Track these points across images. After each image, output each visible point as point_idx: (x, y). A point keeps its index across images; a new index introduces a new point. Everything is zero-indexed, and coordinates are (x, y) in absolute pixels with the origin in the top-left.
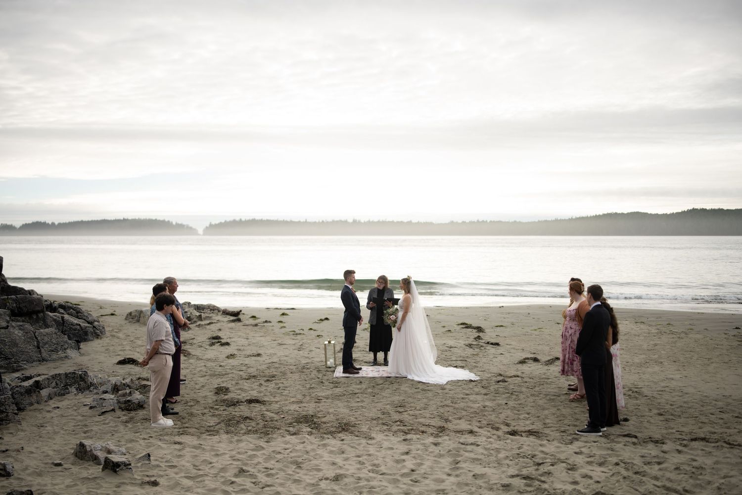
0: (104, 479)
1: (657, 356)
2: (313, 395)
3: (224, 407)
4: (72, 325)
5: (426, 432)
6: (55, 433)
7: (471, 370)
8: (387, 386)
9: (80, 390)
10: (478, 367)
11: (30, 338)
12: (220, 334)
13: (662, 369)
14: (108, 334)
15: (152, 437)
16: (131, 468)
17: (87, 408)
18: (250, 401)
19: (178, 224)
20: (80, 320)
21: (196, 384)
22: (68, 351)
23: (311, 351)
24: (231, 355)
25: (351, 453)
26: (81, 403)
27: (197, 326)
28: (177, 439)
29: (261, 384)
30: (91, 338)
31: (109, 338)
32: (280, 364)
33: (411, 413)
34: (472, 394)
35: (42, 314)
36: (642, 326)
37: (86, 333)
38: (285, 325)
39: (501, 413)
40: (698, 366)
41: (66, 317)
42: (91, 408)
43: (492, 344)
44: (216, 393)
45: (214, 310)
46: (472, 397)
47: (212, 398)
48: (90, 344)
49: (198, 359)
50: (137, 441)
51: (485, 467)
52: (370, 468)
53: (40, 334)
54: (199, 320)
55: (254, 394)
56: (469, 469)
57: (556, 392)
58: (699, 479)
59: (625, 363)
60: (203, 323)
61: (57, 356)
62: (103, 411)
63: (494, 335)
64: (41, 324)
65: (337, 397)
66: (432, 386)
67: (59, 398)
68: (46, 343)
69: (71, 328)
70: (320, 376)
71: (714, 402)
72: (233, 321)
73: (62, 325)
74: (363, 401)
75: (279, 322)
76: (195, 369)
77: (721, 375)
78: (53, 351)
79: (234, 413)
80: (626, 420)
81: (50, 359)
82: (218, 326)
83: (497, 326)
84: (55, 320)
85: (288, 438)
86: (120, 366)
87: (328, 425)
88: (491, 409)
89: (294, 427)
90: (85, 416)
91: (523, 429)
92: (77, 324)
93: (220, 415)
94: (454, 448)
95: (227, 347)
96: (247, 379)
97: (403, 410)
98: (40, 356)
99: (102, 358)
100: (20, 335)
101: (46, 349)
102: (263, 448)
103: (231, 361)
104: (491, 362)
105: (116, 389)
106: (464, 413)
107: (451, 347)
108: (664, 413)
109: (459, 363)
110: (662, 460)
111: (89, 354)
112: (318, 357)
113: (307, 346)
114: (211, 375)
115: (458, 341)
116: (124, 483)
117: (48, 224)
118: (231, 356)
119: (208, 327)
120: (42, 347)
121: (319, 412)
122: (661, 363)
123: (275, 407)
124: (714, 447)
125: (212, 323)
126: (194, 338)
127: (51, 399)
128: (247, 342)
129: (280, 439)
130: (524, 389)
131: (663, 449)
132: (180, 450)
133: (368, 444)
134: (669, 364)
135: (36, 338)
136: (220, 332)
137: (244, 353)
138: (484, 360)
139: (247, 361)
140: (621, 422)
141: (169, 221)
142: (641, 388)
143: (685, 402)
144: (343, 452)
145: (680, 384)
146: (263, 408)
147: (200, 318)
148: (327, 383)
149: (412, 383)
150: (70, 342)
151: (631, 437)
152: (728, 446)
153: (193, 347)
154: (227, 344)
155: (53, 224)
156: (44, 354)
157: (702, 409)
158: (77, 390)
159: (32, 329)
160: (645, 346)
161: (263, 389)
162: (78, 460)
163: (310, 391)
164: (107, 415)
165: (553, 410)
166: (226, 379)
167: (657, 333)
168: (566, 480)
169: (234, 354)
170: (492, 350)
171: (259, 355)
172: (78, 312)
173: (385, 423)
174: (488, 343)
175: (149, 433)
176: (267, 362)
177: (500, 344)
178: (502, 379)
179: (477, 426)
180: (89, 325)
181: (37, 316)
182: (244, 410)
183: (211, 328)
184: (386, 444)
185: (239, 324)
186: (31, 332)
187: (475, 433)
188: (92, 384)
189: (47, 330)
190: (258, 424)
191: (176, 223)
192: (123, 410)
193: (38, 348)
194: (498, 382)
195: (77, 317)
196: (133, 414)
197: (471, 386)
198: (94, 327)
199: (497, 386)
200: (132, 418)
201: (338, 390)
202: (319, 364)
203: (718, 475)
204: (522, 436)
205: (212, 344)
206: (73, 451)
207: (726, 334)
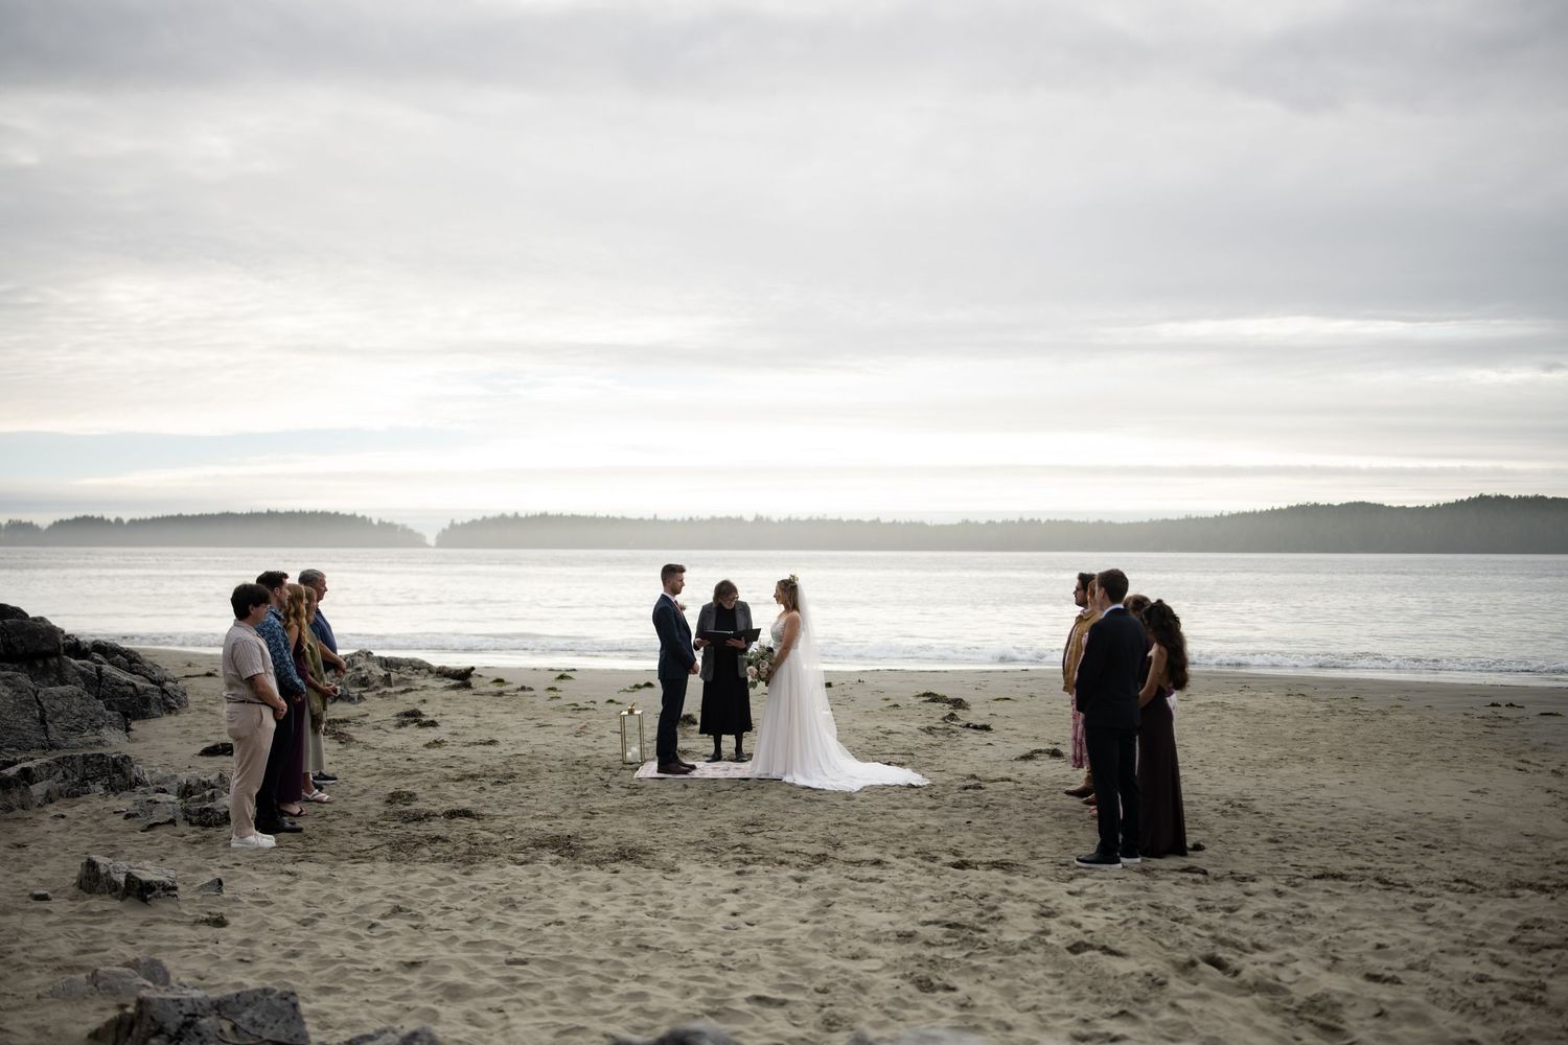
0: (121, 912)
1: (1307, 749)
2: (583, 807)
3: (398, 823)
4: (117, 684)
5: (787, 863)
6: (49, 856)
7: (916, 769)
8: (737, 794)
9: (112, 789)
10: (933, 765)
11: (26, 702)
12: (423, 709)
13: (1308, 771)
14: (192, 706)
15: (239, 865)
16: (176, 895)
17: (121, 817)
18: (452, 814)
19: (384, 523)
20: (135, 676)
21: (353, 787)
22: (103, 730)
23: (601, 737)
24: (436, 742)
25: (624, 889)
26: (109, 808)
27: (378, 694)
28: (290, 867)
29: (483, 789)
30: (157, 713)
31: (192, 714)
32: (530, 757)
33: (769, 834)
34: (905, 807)
35: (55, 660)
36: (1299, 701)
37: (146, 702)
38: (559, 694)
39: (952, 837)
40: (1386, 766)
41: (107, 668)
42: (128, 817)
43: (975, 727)
44: (389, 801)
45: (420, 669)
46: (901, 813)
47: (376, 808)
48: (152, 723)
49: (367, 747)
50: (209, 870)
51: (880, 912)
52: (652, 909)
53: (49, 696)
54: (385, 684)
55: (465, 804)
56: (846, 913)
57: (1075, 806)
58: (1294, 931)
59: (1237, 760)
60: (392, 690)
61: (81, 740)
62: (152, 822)
63: (986, 714)
64: (52, 680)
65: (631, 810)
66: (827, 794)
67: (68, 801)
68: (59, 714)
69: (114, 691)
70: (607, 776)
71: (1391, 823)
72: (454, 687)
73: (96, 684)
74: (680, 817)
75: (549, 689)
76: (356, 764)
77: (1427, 780)
78: (72, 729)
79: (414, 832)
80: (1198, 847)
81: (65, 745)
82: (422, 695)
83: (997, 700)
84: (82, 674)
85: (510, 868)
86: (206, 758)
87: (597, 851)
88: (936, 830)
89: (526, 853)
90: (114, 831)
91: (984, 860)
92: (128, 684)
93: (386, 835)
94: (831, 886)
95: (431, 729)
96: (458, 780)
97: (755, 830)
98: (45, 738)
99: (172, 745)
100: (6, 695)
101: (58, 725)
102: (454, 882)
103: (435, 753)
104: (963, 757)
105: (186, 791)
106: (877, 836)
107: (890, 733)
108: (1280, 839)
109: (898, 758)
110: (1237, 905)
111: (146, 739)
112: (610, 747)
113: (595, 728)
114: (385, 774)
115: (907, 723)
116: (158, 920)
117: (109, 521)
118: (438, 743)
119: (400, 697)
120: (51, 722)
121: (585, 832)
122: (1312, 760)
123: (500, 823)
124: (1353, 887)
125: (412, 690)
126: (367, 715)
127: (51, 801)
128: (473, 722)
129: (493, 869)
130: (1013, 801)
131: (1246, 890)
132: (288, 884)
133: (664, 878)
134: (1326, 763)
135: (39, 703)
136: (424, 705)
137: (464, 739)
138: (950, 754)
139: (466, 752)
140: (1189, 852)
141: (364, 518)
142: (1253, 800)
143: (1333, 823)
144: (609, 889)
145: (1336, 795)
146: (476, 824)
147: (387, 680)
148: (616, 788)
149: (788, 789)
150: (109, 713)
151: (1196, 872)
152: (1380, 886)
153: (361, 729)
154: (433, 724)
155: (119, 521)
156: (54, 736)
157: (1363, 833)
158: (106, 788)
159: (32, 686)
160: (1290, 733)
161: (484, 796)
162: (84, 893)
163: (581, 800)
164: (158, 831)
165: (1059, 833)
166: (414, 781)
167: (1325, 713)
168: (1028, 928)
169: (443, 741)
170: (972, 737)
171: (492, 742)
172: (131, 661)
173: (712, 849)
174: (968, 726)
175: (235, 859)
176: (505, 754)
177: (992, 727)
178: (975, 783)
179: (894, 855)
180: (152, 686)
181: (46, 663)
182: (437, 827)
183: (407, 698)
184: (699, 879)
185: (467, 692)
186: (30, 692)
187: (885, 865)
188: (139, 782)
189: (61, 689)
190: (457, 848)
191: (380, 522)
192: (192, 824)
193: (42, 721)
194: (966, 788)
195: (131, 671)
196: (211, 831)
197: (908, 796)
198: (164, 691)
199: (960, 795)
200: (206, 839)
201: (635, 798)
202: (611, 759)
203: (1336, 925)
204: (977, 869)
205: (403, 724)
206: (75, 881)
207: (1466, 715)
